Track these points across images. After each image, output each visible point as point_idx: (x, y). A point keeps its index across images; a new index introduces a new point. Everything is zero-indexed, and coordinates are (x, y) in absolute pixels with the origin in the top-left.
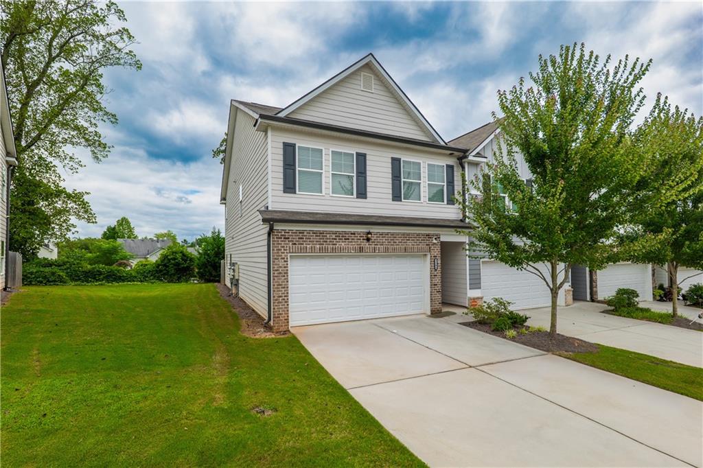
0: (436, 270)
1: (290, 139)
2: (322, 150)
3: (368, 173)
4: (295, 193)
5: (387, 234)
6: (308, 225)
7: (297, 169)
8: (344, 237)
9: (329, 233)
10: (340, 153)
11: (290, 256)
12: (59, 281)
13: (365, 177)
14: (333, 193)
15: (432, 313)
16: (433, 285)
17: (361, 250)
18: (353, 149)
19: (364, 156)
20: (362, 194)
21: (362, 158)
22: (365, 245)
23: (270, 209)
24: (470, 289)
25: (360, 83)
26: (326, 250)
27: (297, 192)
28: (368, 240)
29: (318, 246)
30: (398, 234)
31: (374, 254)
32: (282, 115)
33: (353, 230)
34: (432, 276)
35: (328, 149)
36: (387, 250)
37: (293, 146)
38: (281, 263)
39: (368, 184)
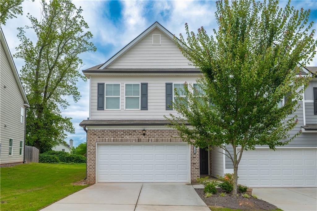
0: (195, 154)
1: (101, 81)
2: (120, 84)
3: (149, 95)
4: (104, 110)
5: (158, 131)
6: (108, 126)
7: (105, 96)
8: (129, 133)
9: (120, 131)
10: (131, 85)
11: (98, 144)
12: (55, 161)
13: (147, 97)
14: (126, 108)
15: (192, 183)
16: (193, 164)
17: (139, 140)
18: (138, 82)
19: (146, 84)
20: (144, 107)
21: (145, 87)
22: (142, 137)
23: (90, 119)
24: (226, 168)
25: (152, 41)
26: (117, 141)
27: (105, 110)
28: (144, 134)
29: (112, 138)
30: (165, 131)
31: (149, 143)
32: (102, 68)
33: (134, 129)
34: (193, 158)
35: (123, 83)
36: (157, 140)
37: (103, 84)
38: (92, 148)
39: (149, 101)
